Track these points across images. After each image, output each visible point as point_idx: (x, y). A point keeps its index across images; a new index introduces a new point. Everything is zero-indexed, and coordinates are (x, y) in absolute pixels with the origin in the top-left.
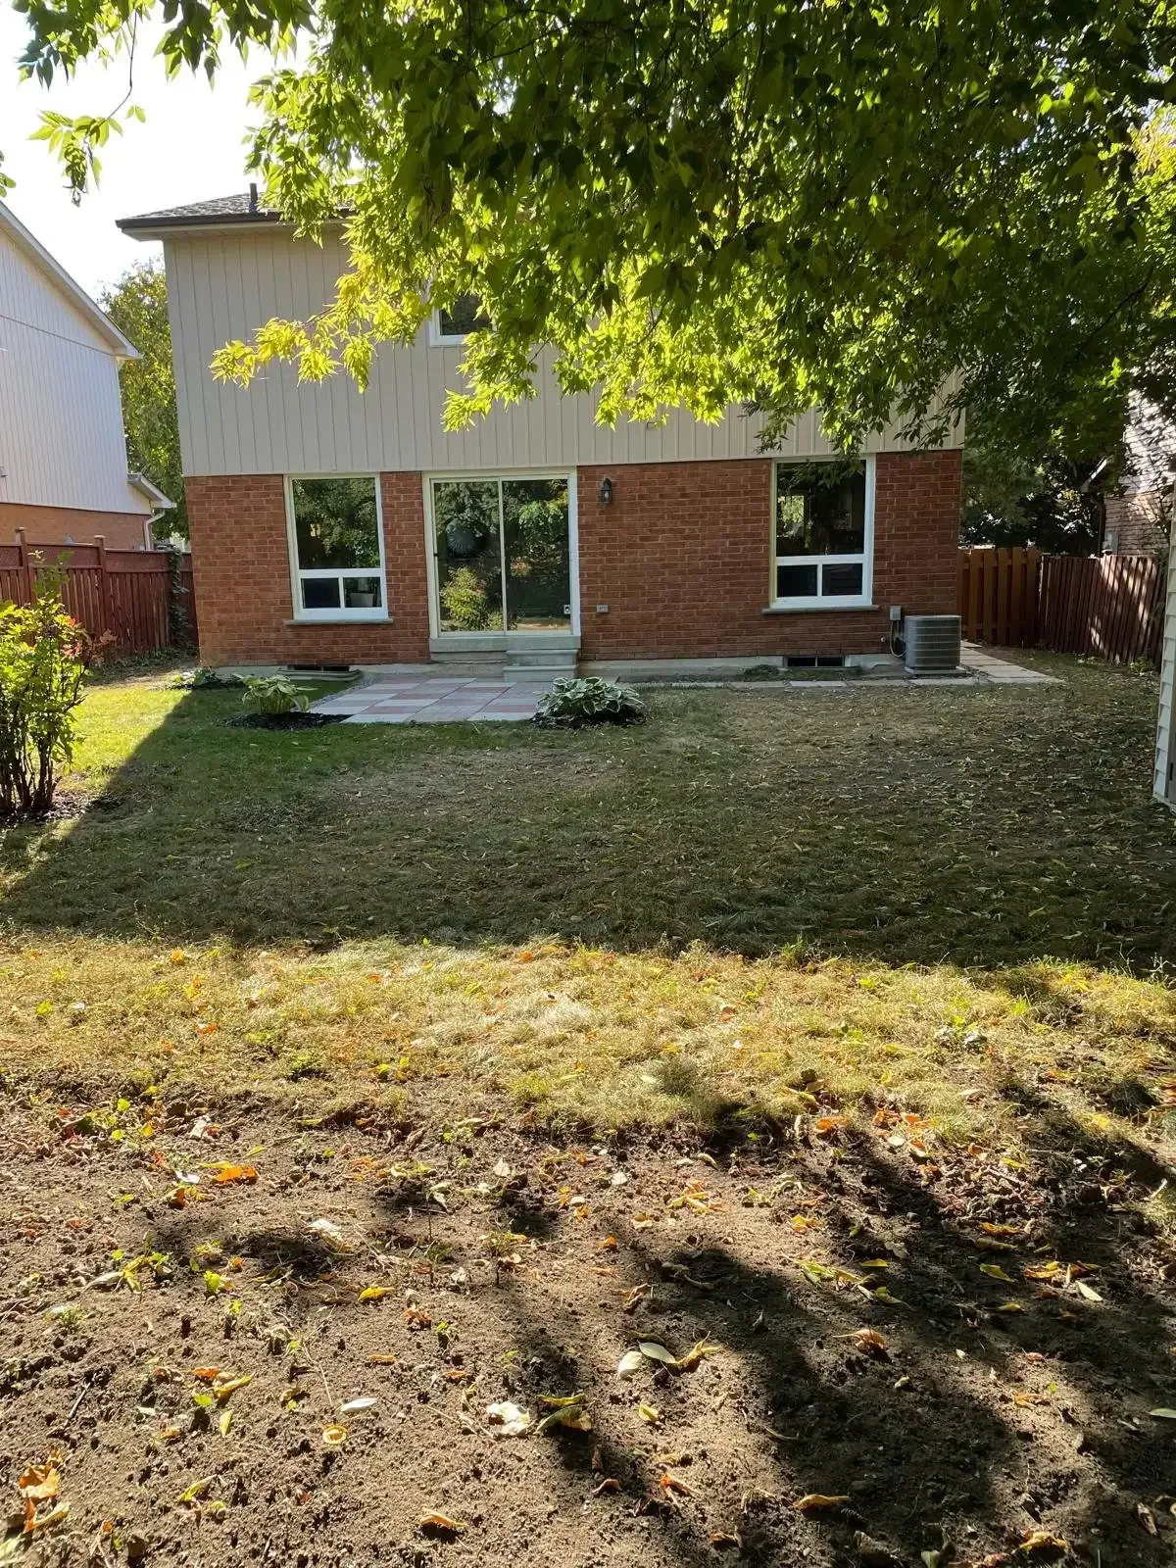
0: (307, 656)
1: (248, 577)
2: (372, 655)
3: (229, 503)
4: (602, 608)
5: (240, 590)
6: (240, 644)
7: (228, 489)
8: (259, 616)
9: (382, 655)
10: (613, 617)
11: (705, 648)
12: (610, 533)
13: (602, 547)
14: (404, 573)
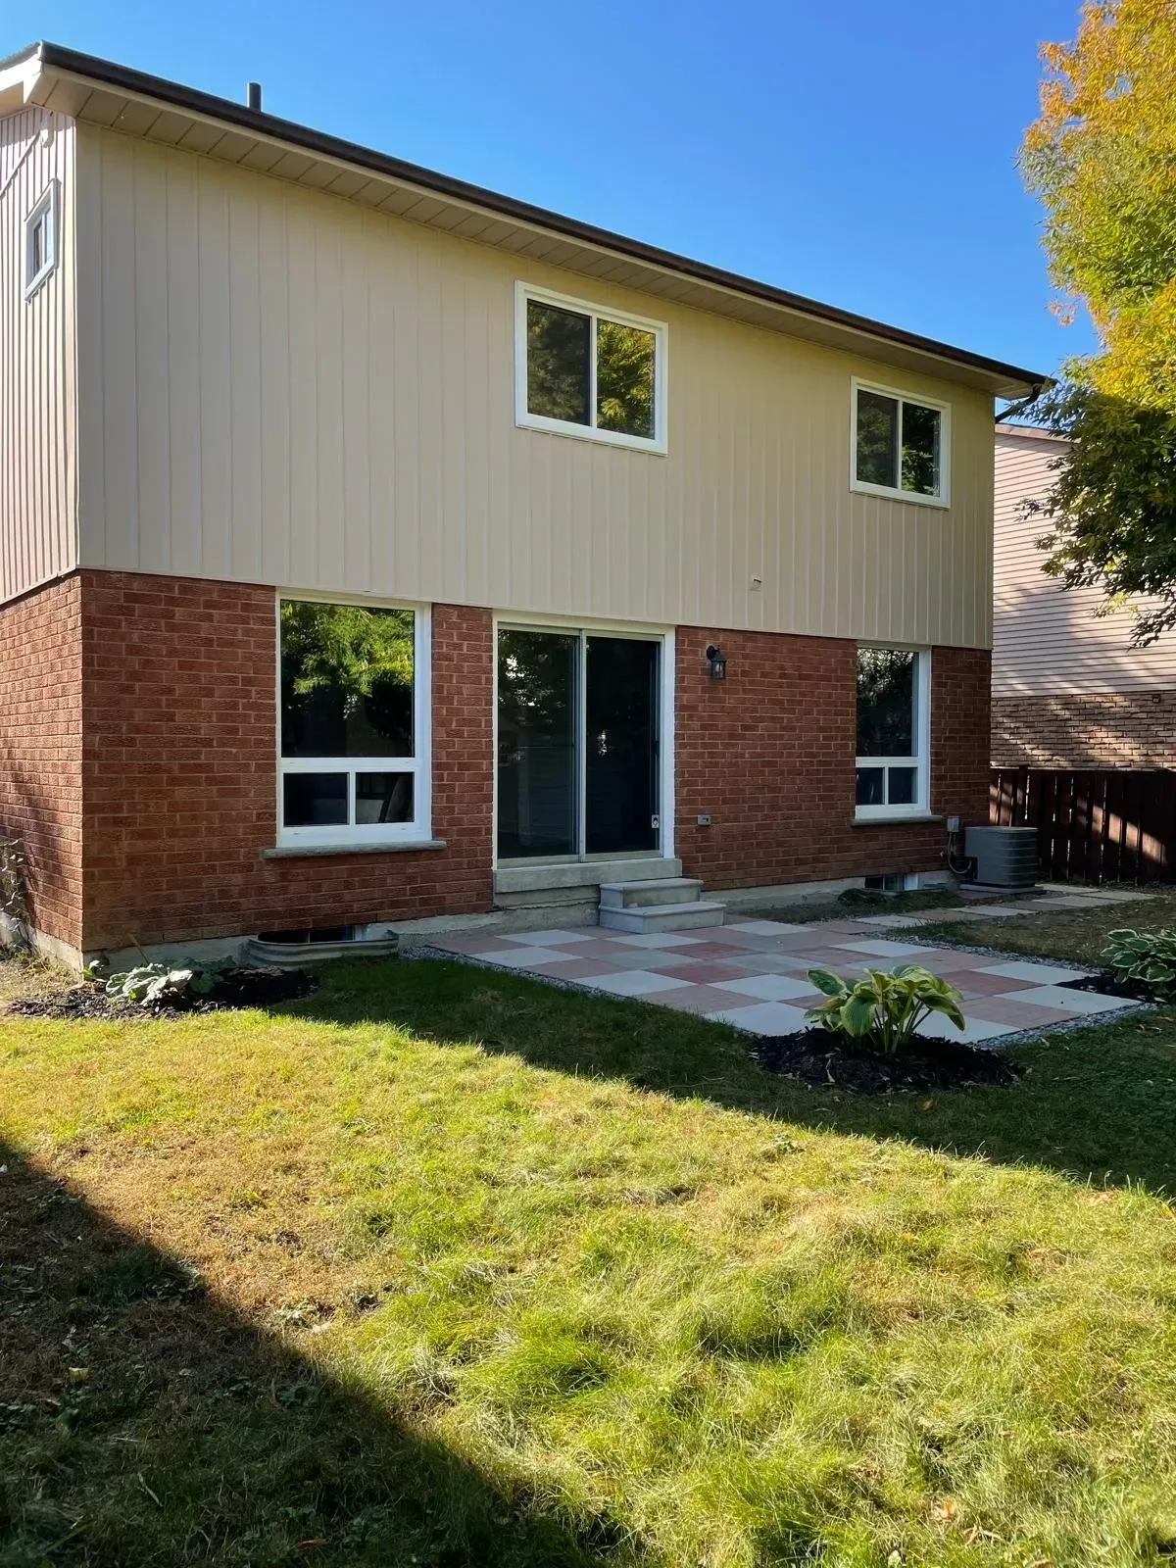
0: (301, 913)
1: (199, 768)
2: (406, 903)
3: (172, 628)
4: (701, 820)
5: (181, 793)
6: (170, 899)
7: (172, 601)
8: (215, 843)
9: (424, 902)
10: (715, 830)
11: (801, 871)
12: (711, 718)
13: (703, 737)
14: (463, 767)
